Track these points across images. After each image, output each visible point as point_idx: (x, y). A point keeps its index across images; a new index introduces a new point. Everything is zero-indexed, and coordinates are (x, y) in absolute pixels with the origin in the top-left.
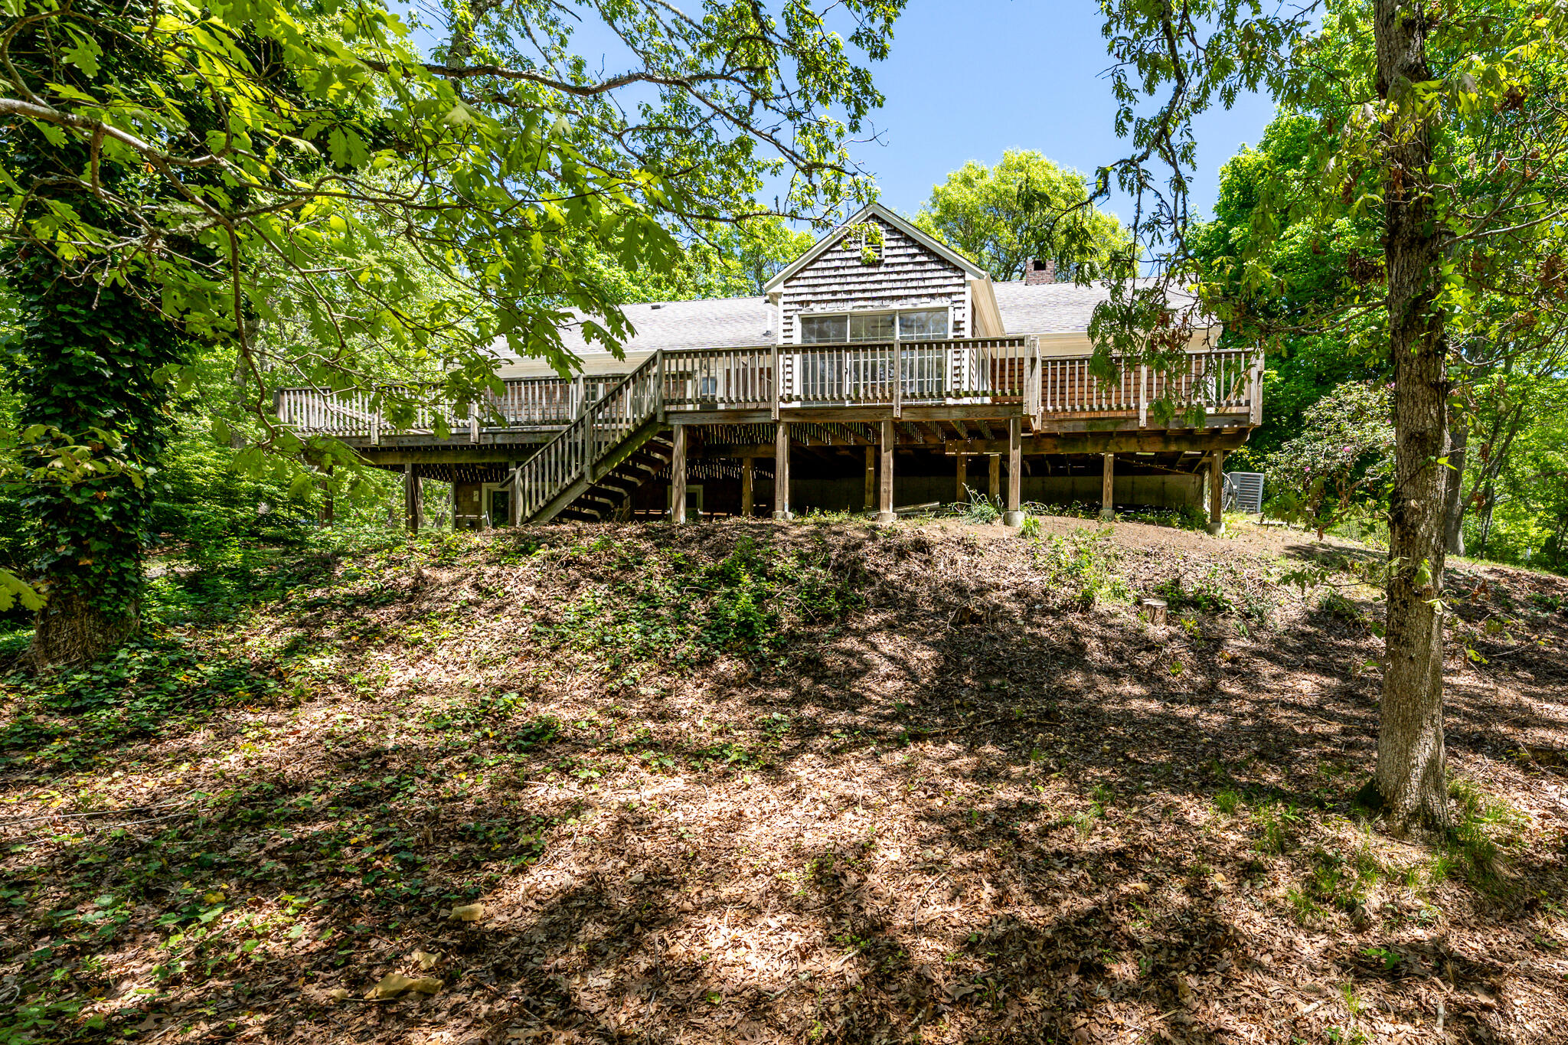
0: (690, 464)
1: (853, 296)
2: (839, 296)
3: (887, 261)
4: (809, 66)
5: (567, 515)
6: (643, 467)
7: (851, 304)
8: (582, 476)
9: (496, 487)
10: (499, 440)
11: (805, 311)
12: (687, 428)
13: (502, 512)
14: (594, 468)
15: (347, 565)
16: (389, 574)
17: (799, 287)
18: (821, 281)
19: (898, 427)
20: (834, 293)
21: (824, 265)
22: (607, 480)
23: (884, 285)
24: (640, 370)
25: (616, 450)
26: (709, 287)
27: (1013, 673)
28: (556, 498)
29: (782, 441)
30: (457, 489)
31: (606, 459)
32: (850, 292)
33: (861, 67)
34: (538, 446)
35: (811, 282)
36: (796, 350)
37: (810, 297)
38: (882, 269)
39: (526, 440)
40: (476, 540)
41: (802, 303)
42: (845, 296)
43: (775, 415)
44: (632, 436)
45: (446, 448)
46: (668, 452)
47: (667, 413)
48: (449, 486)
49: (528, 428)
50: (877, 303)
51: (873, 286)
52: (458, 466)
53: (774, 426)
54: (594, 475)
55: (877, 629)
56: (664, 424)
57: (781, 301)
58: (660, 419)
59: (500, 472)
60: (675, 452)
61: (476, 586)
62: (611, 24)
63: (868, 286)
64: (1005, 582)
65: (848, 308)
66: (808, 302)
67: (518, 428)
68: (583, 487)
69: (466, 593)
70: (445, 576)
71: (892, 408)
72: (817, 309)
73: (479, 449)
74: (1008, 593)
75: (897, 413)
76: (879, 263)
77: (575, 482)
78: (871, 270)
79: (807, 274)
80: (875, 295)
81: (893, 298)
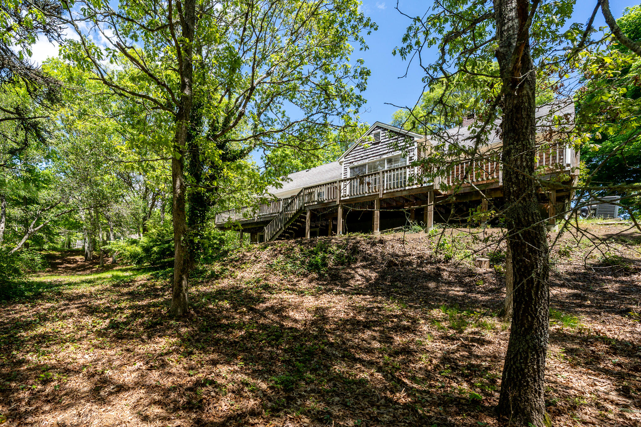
0: (311, 221)
1: (369, 156)
2: (364, 158)
3: (382, 141)
4: (343, 99)
5: (277, 239)
6: (298, 224)
7: (368, 159)
8: (282, 228)
9: (261, 234)
10: (262, 220)
11: (351, 165)
12: (310, 210)
13: (262, 239)
14: (285, 225)
15: (230, 252)
16: (238, 254)
17: (350, 158)
18: (357, 154)
19: (381, 200)
20: (362, 157)
21: (358, 148)
22: (289, 228)
23: (381, 150)
24: (298, 195)
25: (291, 219)
26: (328, 158)
27: (404, 281)
28: (275, 235)
29: (340, 210)
30: (251, 235)
31: (288, 222)
32: (368, 155)
33: (358, 95)
34: (271, 220)
35: (354, 155)
36: (348, 180)
37: (353, 160)
38: (380, 144)
39: (268, 219)
40: (255, 246)
41: (350, 163)
42: (366, 157)
43: (338, 203)
44: (295, 215)
45: (249, 223)
46: (305, 218)
47: (305, 207)
48: (249, 235)
49: (269, 216)
50: (378, 157)
51: (376, 151)
52: (252, 228)
53: (338, 206)
54: (285, 227)
55: (358, 267)
56: (304, 210)
57: (343, 164)
58: (303, 209)
59: (261, 229)
60: (307, 219)
61: (255, 256)
62: (291, 101)
63: (375, 152)
64: (414, 253)
65: (367, 161)
66: (352, 162)
67: (267, 216)
68: (282, 231)
69: (253, 258)
70: (249, 254)
71: (379, 194)
72: (356, 164)
73: (257, 223)
74: (414, 257)
75: (381, 196)
76: (379, 143)
77: (280, 230)
78: (376, 146)
79: (352, 153)
80: (377, 154)
81: (384, 154)
